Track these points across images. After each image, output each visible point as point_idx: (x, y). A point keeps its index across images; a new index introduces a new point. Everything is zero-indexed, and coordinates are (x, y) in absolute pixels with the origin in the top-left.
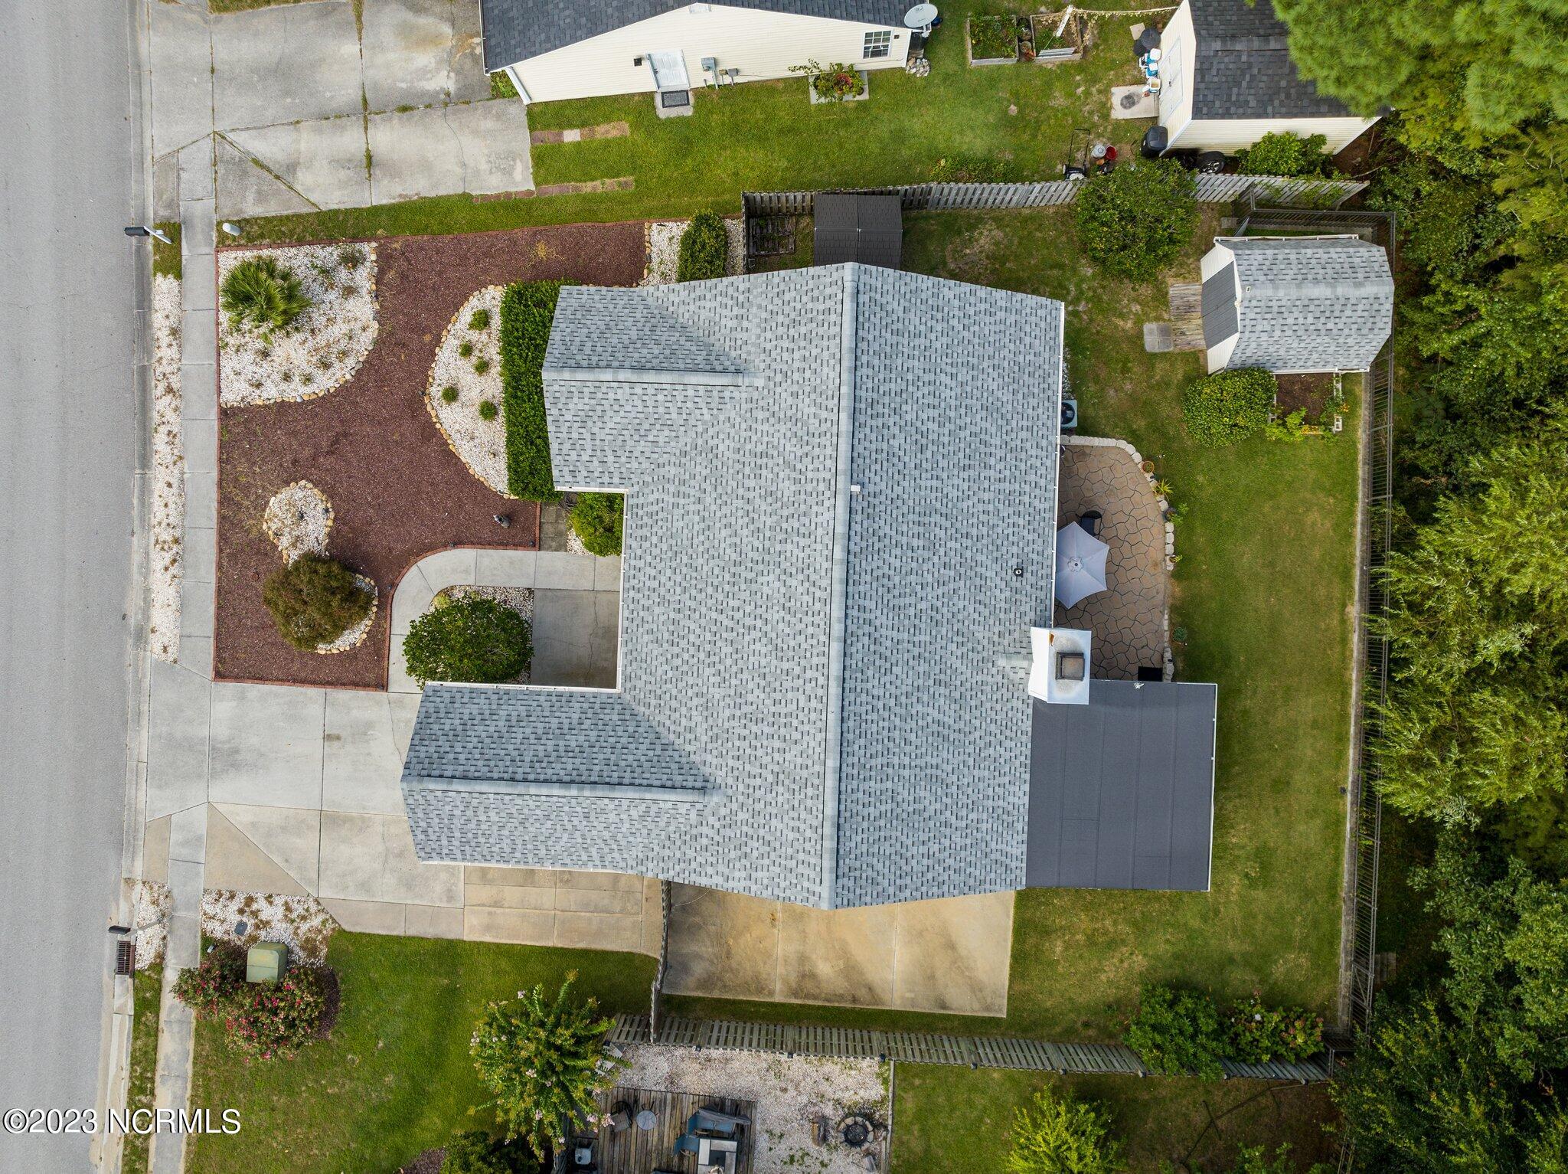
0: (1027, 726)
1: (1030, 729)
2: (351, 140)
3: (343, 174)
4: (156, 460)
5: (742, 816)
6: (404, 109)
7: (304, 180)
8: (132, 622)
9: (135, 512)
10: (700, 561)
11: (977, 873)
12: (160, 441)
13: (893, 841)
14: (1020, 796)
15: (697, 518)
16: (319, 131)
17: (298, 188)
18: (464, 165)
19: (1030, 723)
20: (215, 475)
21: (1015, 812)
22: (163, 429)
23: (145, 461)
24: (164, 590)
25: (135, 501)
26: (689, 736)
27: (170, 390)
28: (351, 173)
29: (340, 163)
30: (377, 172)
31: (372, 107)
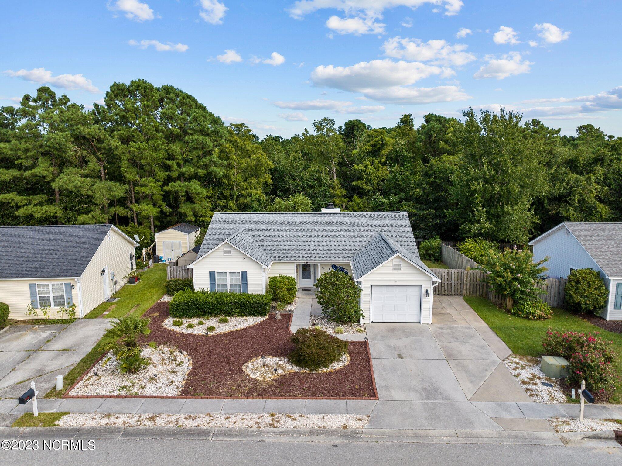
2: (45, 356)
3: (63, 357)
4: (205, 426)
5: (386, 229)
6: (49, 341)
9: (245, 440)
10: (301, 241)
12: (190, 424)
15: (286, 242)
16: (28, 363)
22: (182, 422)
23: (204, 433)
24: (311, 421)
25: (236, 440)
26: (363, 242)
28: (66, 355)
30: (74, 348)
31: (35, 348)
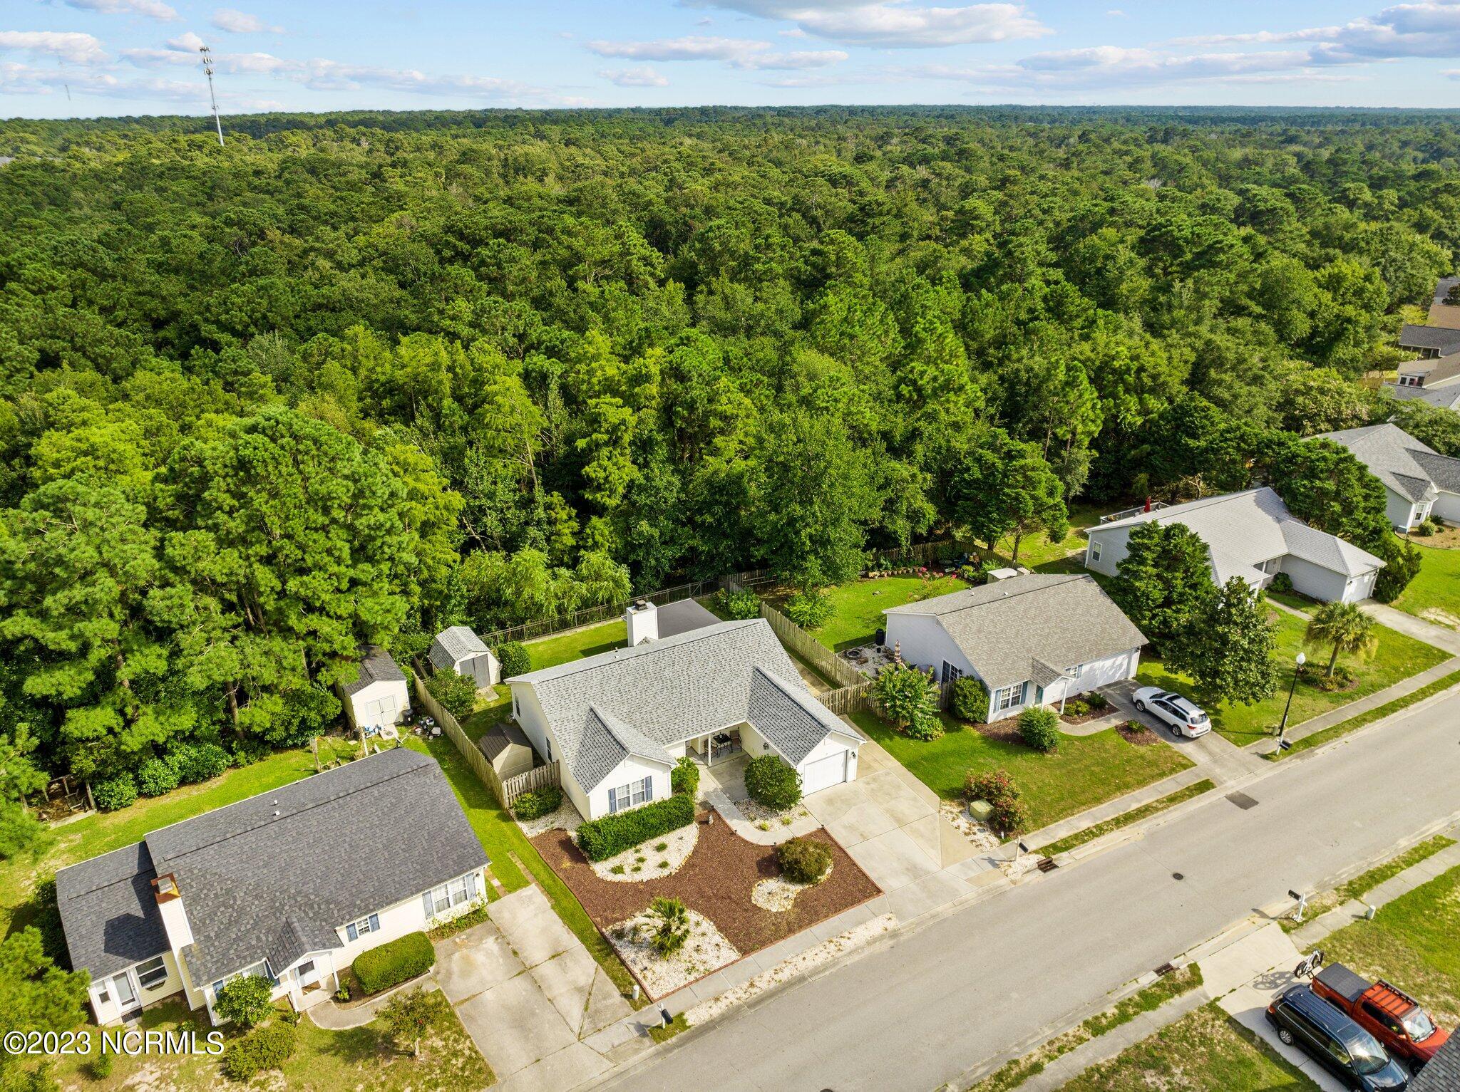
2: (548, 970)
3: (570, 964)
4: (796, 973)
6: (515, 953)
7: (584, 981)
8: (891, 942)
9: (833, 970)
12: (785, 976)
16: (550, 987)
17: (590, 981)
18: (536, 915)
20: (782, 943)
22: (776, 977)
23: (802, 979)
24: (861, 935)
25: (827, 973)
27: (752, 985)
28: (568, 961)
29: (564, 970)
30: (560, 949)
31: (522, 968)
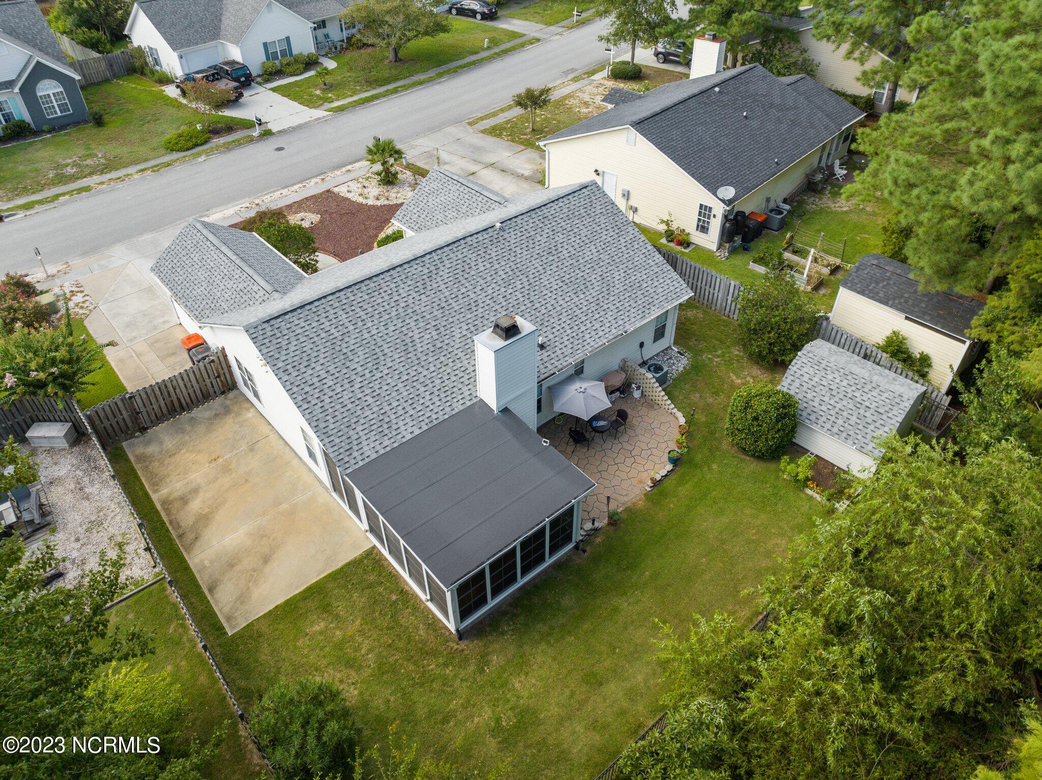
0: (458, 407)
1: (457, 410)
11: (332, 426)
13: (316, 349)
14: (408, 431)
19: (461, 408)
21: (394, 433)
